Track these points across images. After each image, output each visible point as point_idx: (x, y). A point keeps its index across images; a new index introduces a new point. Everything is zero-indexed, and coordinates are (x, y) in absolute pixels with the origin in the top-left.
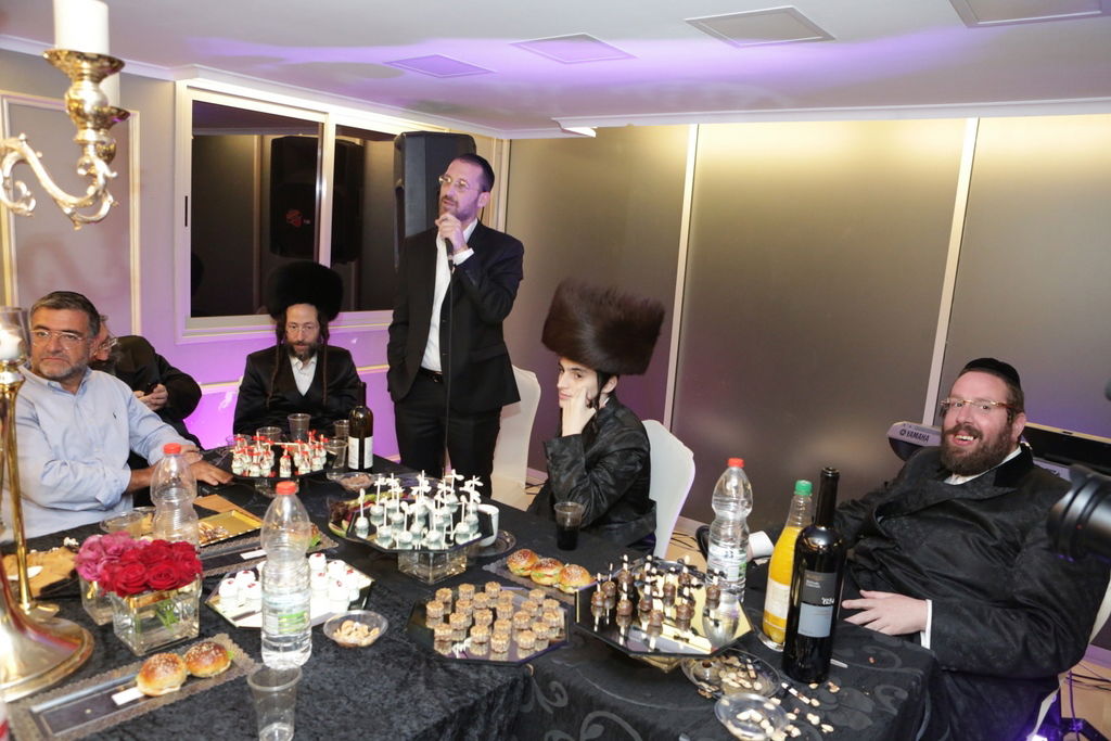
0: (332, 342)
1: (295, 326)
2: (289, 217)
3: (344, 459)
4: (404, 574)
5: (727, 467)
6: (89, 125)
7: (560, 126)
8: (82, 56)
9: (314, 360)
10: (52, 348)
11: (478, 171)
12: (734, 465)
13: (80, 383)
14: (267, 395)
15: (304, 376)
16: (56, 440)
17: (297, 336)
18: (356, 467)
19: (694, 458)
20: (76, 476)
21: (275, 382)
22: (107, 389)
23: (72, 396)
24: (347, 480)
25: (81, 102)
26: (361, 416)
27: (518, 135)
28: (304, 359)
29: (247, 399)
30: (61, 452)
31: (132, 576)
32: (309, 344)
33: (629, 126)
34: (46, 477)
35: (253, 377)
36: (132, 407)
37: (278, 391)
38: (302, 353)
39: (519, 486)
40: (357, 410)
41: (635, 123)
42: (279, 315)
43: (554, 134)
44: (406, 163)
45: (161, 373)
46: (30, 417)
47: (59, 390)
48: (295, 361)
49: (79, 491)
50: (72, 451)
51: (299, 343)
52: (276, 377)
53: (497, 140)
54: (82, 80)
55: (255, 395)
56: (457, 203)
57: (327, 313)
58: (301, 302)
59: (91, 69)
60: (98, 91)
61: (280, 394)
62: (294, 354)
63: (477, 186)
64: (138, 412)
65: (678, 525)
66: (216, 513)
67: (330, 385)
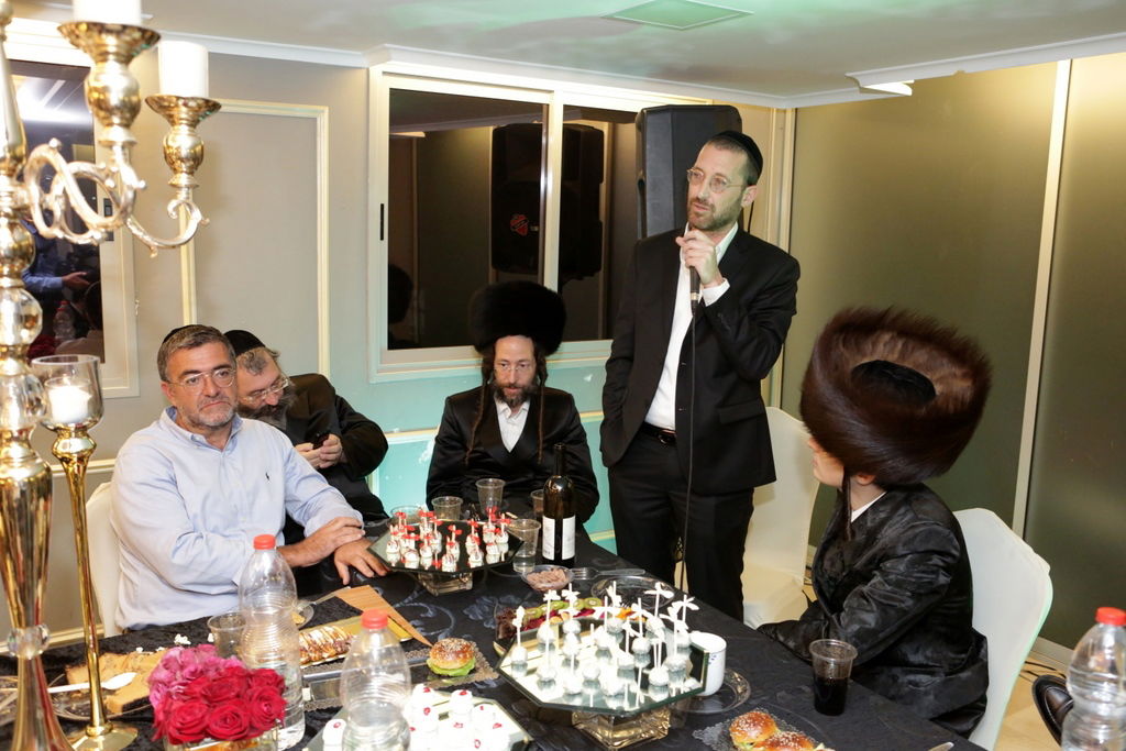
0: (550, 383)
1: (506, 363)
2: (513, 223)
3: (535, 544)
4: (578, 730)
5: (1095, 623)
6: (116, 120)
7: (857, 83)
8: (102, 28)
9: (526, 406)
10: (212, 391)
11: (742, 158)
12: (1106, 621)
13: (231, 436)
14: (466, 449)
15: (512, 426)
16: (195, 508)
17: (507, 377)
18: (551, 557)
19: (1051, 574)
20: (211, 551)
21: (477, 432)
22: (264, 442)
23: (217, 452)
24: (536, 576)
25: (105, 90)
26: (559, 488)
27: (804, 101)
28: (514, 405)
29: (444, 454)
30: (200, 522)
31: (189, 718)
32: (523, 388)
33: (960, 74)
34: (178, 553)
35: (451, 425)
36: (291, 465)
37: (479, 444)
38: (514, 398)
39: (794, 582)
40: (554, 481)
41: (969, 68)
42: (486, 349)
43: (850, 96)
44: (648, 147)
45: (341, 419)
46: (167, 478)
47: (204, 445)
48: (502, 407)
49: (213, 572)
50: (213, 521)
51: (511, 386)
52: (479, 427)
53: (778, 110)
54: (105, 60)
55: (453, 448)
56: (713, 206)
57: (546, 345)
58: (514, 333)
59: (117, 46)
60: (126, 74)
61: (481, 449)
62: (503, 398)
63: (740, 181)
64: (298, 470)
65: (1035, 650)
66: (359, 613)
67: (547, 437)
